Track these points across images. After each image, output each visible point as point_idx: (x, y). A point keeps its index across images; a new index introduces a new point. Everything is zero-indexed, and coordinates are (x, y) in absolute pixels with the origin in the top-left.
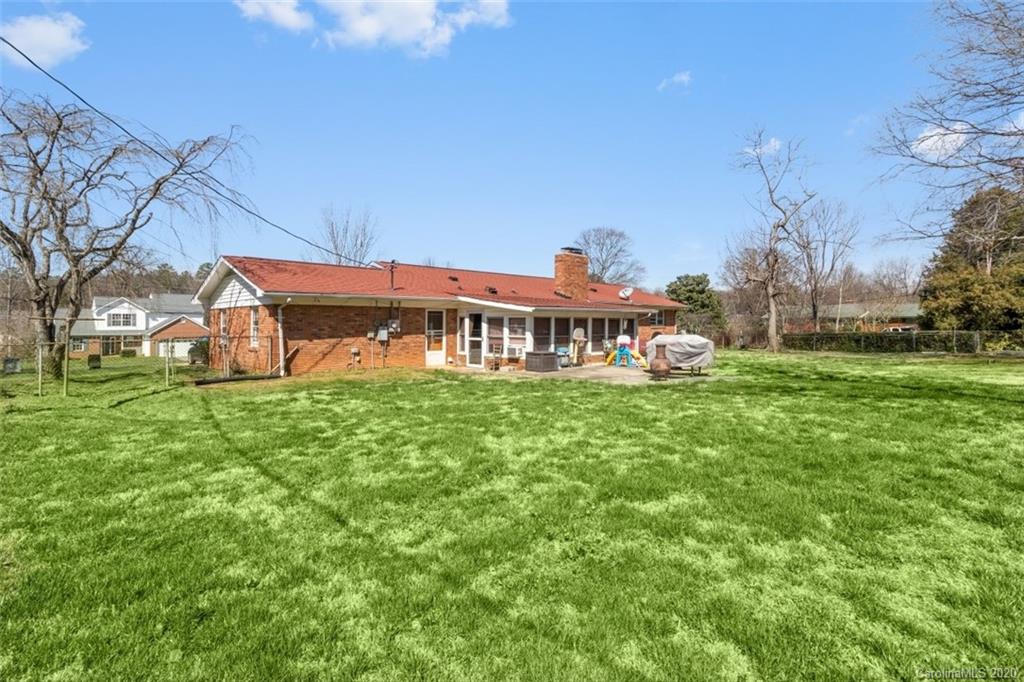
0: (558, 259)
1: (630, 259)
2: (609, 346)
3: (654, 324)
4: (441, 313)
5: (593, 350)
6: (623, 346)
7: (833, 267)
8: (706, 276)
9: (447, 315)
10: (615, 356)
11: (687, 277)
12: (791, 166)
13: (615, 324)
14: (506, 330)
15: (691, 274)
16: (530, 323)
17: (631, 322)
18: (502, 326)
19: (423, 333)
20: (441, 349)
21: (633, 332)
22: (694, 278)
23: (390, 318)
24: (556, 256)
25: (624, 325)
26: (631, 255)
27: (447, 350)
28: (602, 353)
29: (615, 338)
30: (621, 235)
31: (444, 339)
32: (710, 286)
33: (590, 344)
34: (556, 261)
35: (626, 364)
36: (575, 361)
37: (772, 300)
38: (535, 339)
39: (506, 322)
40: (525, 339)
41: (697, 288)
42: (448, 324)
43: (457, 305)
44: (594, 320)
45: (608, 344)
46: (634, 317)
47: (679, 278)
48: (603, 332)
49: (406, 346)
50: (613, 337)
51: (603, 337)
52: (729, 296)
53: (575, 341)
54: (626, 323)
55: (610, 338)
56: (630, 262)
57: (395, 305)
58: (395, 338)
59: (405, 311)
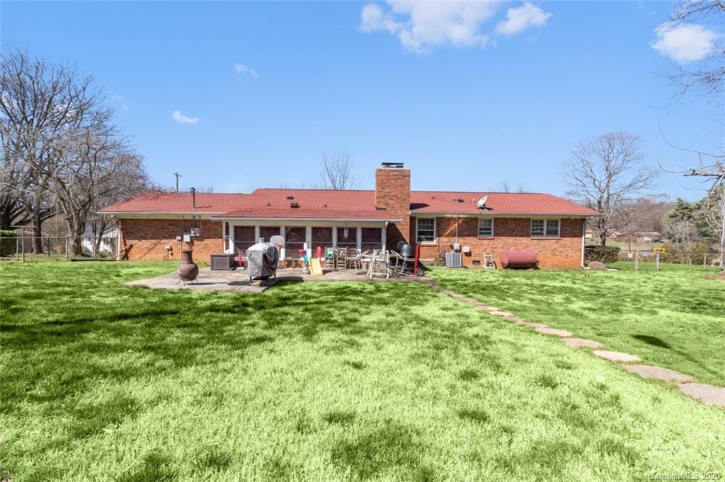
3: (539, 234)
19: (221, 237)
23: (192, 227)
38: (236, 244)
49: (207, 246)
57: (197, 218)
58: (197, 240)
59: (206, 222)
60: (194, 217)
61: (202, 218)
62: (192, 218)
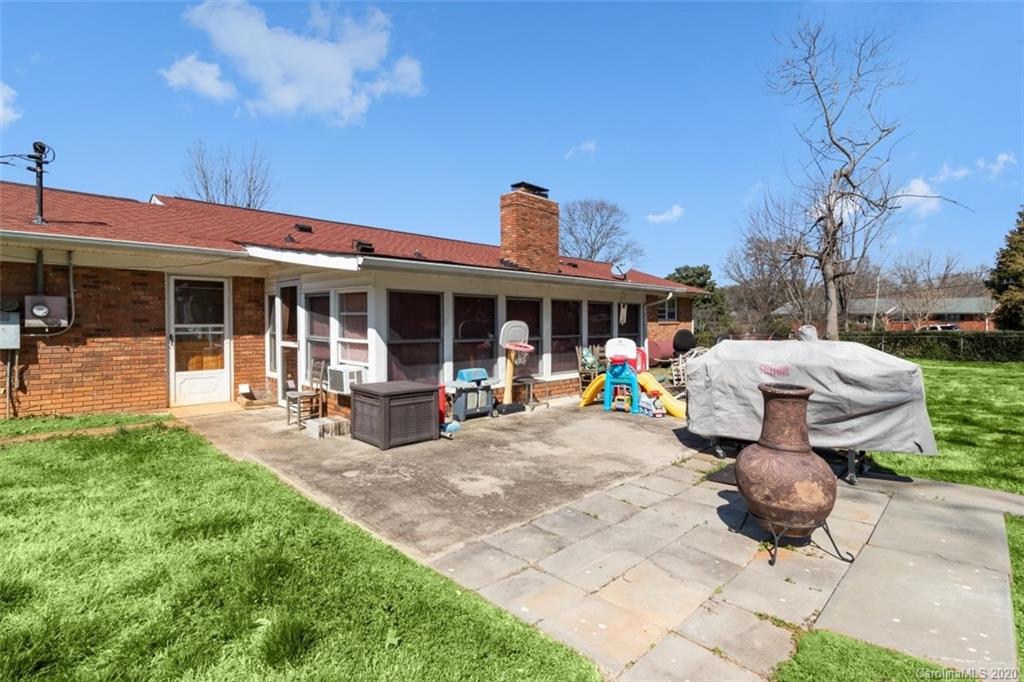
0: (506, 203)
1: (625, 239)
2: (590, 359)
3: (663, 317)
4: (219, 286)
5: (554, 370)
6: (620, 363)
7: (864, 253)
8: (707, 267)
9: (235, 289)
10: (603, 383)
11: (686, 269)
12: (861, 84)
13: (601, 313)
14: (334, 324)
15: (691, 266)
16: (377, 309)
17: (633, 310)
18: (328, 315)
19: (160, 331)
20: (222, 367)
21: (637, 330)
22: (693, 269)
23: (34, 293)
24: (503, 198)
25: (621, 316)
26: (626, 233)
27: (237, 369)
28: (575, 375)
29: (602, 342)
30: (614, 210)
31: (228, 346)
32: (712, 278)
33: (547, 359)
34: (502, 207)
35: (626, 406)
36: (507, 399)
37: (831, 283)
38: (393, 349)
39: (334, 304)
40: (365, 347)
41: (698, 281)
42: (236, 308)
43: (261, 268)
44: (557, 304)
45: (587, 356)
46: (640, 300)
47: (677, 270)
48: (577, 330)
49: (98, 362)
50: (599, 340)
51: (578, 342)
52: (733, 290)
53: (507, 352)
54: (624, 312)
55: (592, 342)
56: (624, 243)
57: (52, 259)
58: (49, 342)
59: (95, 277)
60: (39, 253)
61: (77, 261)
62: (30, 259)
